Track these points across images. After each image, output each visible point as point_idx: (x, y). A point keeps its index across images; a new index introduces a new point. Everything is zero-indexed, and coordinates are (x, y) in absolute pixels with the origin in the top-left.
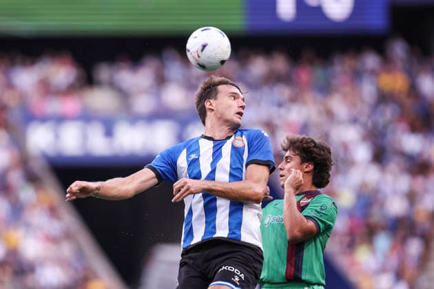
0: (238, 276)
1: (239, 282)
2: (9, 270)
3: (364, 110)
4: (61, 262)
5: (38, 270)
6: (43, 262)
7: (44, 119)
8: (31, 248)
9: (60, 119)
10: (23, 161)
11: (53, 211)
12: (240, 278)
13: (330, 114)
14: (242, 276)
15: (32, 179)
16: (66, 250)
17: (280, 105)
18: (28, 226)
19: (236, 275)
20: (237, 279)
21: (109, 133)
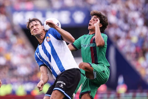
0: (62, 84)
1: (63, 86)
2: (7, 68)
3: (141, 6)
4: (27, 65)
5: (18, 69)
6: (20, 65)
7: (19, 11)
8: (16, 60)
9: (25, 11)
10: (12, 27)
11: (23, 46)
12: (64, 85)
13: (128, 7)
14: (65, 84)
15: (15, 34)
16: (29, 60)
17: (109, 4)
18: (14, 51)
19: (61, 84)
20: (62, 85)
21: (44, 16)
